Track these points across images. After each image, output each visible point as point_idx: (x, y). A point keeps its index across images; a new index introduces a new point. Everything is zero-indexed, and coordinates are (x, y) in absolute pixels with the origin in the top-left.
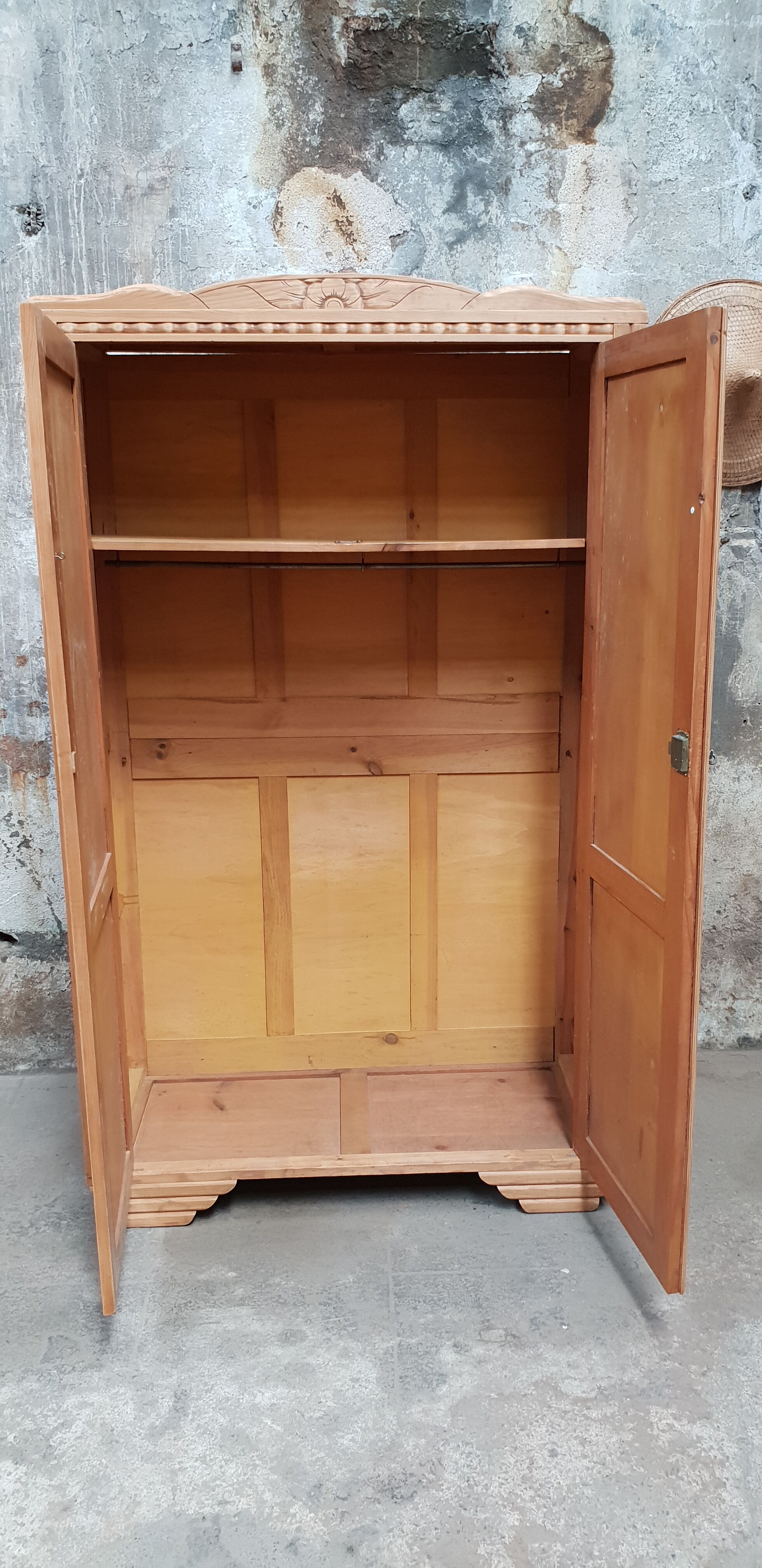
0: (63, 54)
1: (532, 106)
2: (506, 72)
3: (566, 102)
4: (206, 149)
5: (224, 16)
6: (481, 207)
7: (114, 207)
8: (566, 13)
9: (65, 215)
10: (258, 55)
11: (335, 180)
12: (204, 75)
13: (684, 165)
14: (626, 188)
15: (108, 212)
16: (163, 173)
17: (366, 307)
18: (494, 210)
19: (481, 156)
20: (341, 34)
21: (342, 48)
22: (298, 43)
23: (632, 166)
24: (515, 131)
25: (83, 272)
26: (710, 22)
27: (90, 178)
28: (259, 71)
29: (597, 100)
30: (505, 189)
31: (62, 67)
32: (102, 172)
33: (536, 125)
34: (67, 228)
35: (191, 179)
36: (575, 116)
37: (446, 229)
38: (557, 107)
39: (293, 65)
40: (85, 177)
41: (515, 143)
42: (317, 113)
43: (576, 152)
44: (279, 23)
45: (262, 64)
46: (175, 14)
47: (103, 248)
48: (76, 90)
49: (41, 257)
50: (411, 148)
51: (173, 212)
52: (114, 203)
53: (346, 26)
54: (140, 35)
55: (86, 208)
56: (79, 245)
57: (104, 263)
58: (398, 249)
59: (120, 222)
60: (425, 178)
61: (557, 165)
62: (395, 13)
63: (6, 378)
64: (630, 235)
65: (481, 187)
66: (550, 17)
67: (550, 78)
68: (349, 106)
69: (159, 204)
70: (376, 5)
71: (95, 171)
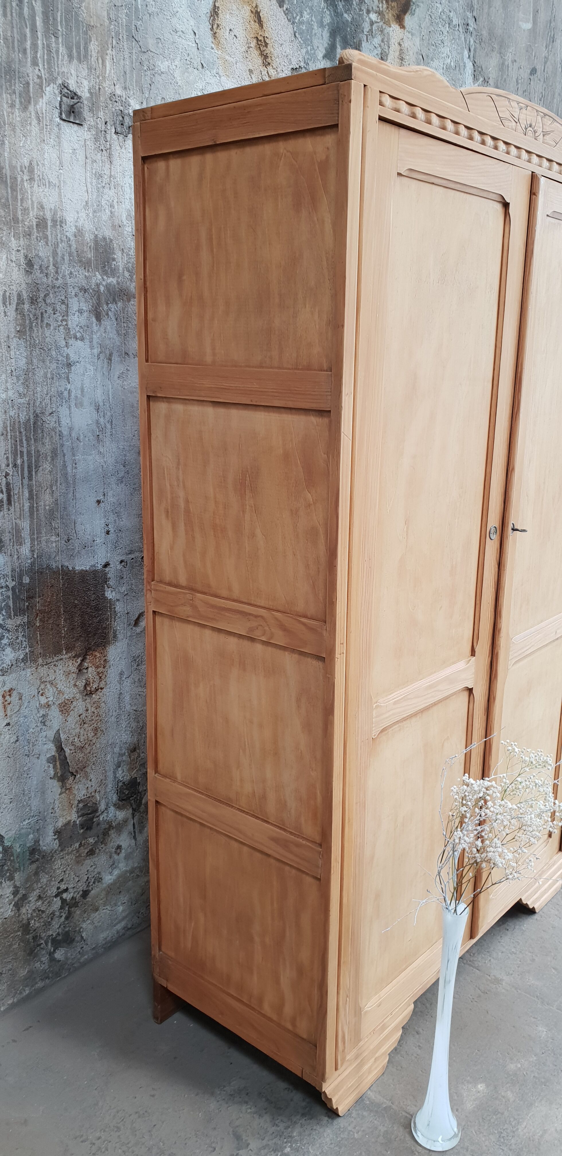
17: (544, 142)
19: (346, 12)
23: (421, 57)
30: (359, 45)
41: (365, 9)
43: (395, 32)
57: (59, 14)
60: (313, 18)
61: (386, 41)
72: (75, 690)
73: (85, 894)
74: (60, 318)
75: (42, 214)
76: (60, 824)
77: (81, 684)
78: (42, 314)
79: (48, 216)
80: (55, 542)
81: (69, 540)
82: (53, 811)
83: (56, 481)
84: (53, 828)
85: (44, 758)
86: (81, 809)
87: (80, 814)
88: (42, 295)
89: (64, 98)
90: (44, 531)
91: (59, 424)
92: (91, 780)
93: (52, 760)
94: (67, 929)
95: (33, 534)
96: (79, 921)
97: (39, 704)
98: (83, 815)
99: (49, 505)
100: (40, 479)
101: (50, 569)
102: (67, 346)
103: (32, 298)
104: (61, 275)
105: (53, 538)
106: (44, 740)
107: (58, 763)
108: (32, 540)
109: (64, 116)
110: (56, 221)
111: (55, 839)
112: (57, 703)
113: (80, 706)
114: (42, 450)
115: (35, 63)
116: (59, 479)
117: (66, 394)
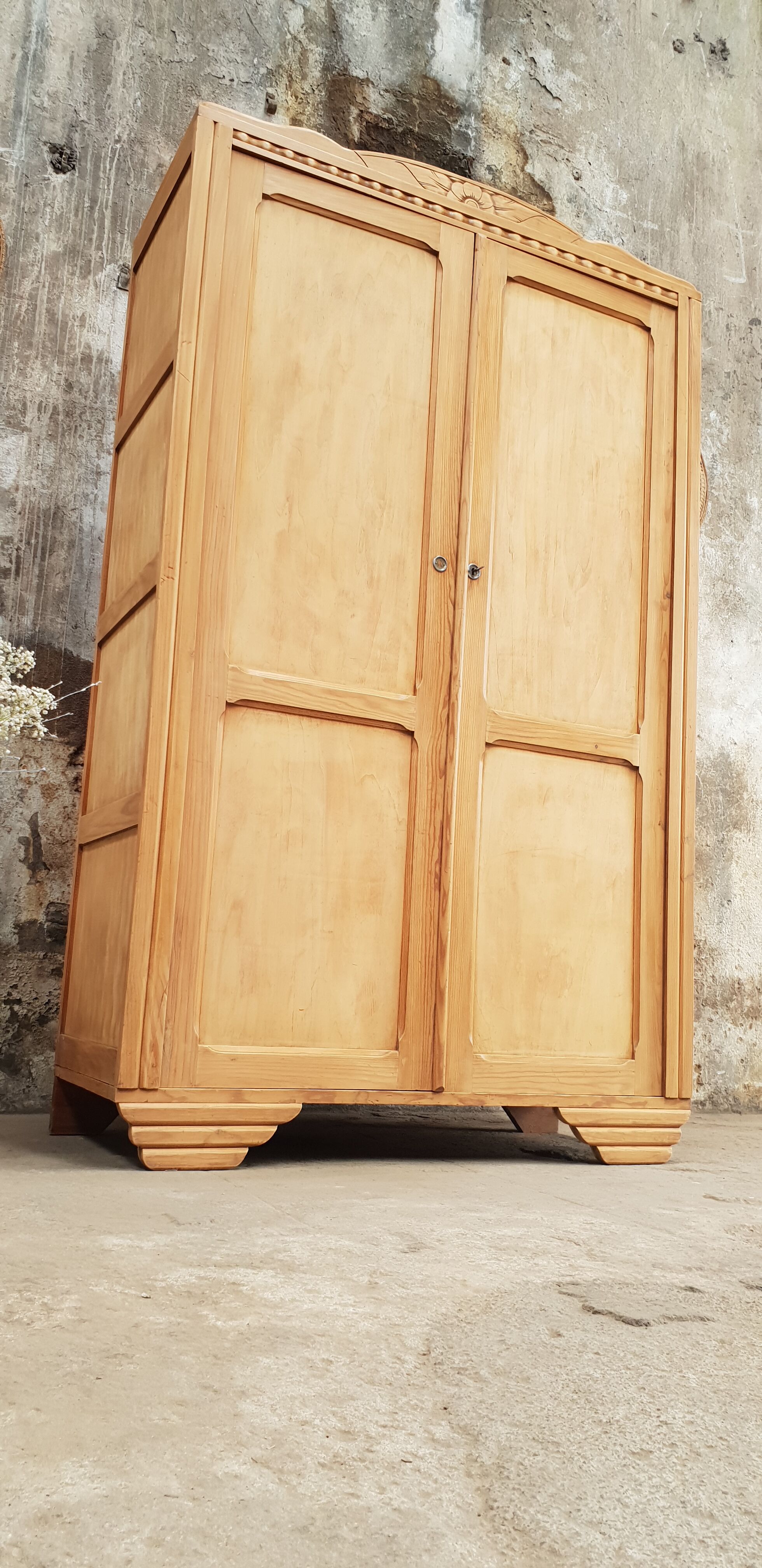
0: (118, 43)
5: (263, 71)
7: (145, 177)
8: (523, 170)
9: (97, 167)
10: (288, 109)
15: (139, 179)
17: (498, 215)
20: (356, 120)
21: (356, 130)
25: (106, 220)
26: (619, 213)
27: (126, 146)
28: (288, 121)
31: (114, 52)
32: (138, 145)
34: (96, 179)
40: (122, 143)
44: (308, 93)
45: (291, 117)
46: (221, 52)
47: (129, 207)
48: (124, 74)
49: (66, 193)
52: (146, 173)
53: (360, 116)
54: (190, 56)
55: (118, 169)
56: (107, 196)
57: (127, 219)
59: (148, 190)
62: (400, 122)
63: (9, 287)
66: (511, 168)
70: (386, 110)
71: (131, 142)
72: (62, 778)
73: (43, 1020)
74: (95, 434)
75: (88, 352)
76: (24, 917)
77: (72, 774)
78: (76, 426)
79: (95, 354)
80: (61, 623)
81: (76, 627)
82: (16, 898)
83: (70, 569)
84: (14, 919)
85: (14, 837)
86: (52, 914)
87: (49, 918)
88: (78, 412)
89: (123, 274)
90: (50, 610)
91: (81, 521)
92: (69, 885)
93: (24, 841)
94: (13, 1052)
95: (38, 609)
96: (29, 1050)
97: (19, 776)
98: (52, 921)
99: (59, 588)
100: (53, 563)
101: (51, 647)
102: (98, 457)
103: (68, 413)
104: (100, 400)
105: (59, 620)
106: (19, 816)
107: (31, 849)
108: (36, 614)
109: (120, 285)
110: (102, 360)
111: (15, 933)
112: (40, 783)
113: (66, 797)
114: (59, 538)
115: (99, 248)
116: (73, 568)
117: (92, 497)
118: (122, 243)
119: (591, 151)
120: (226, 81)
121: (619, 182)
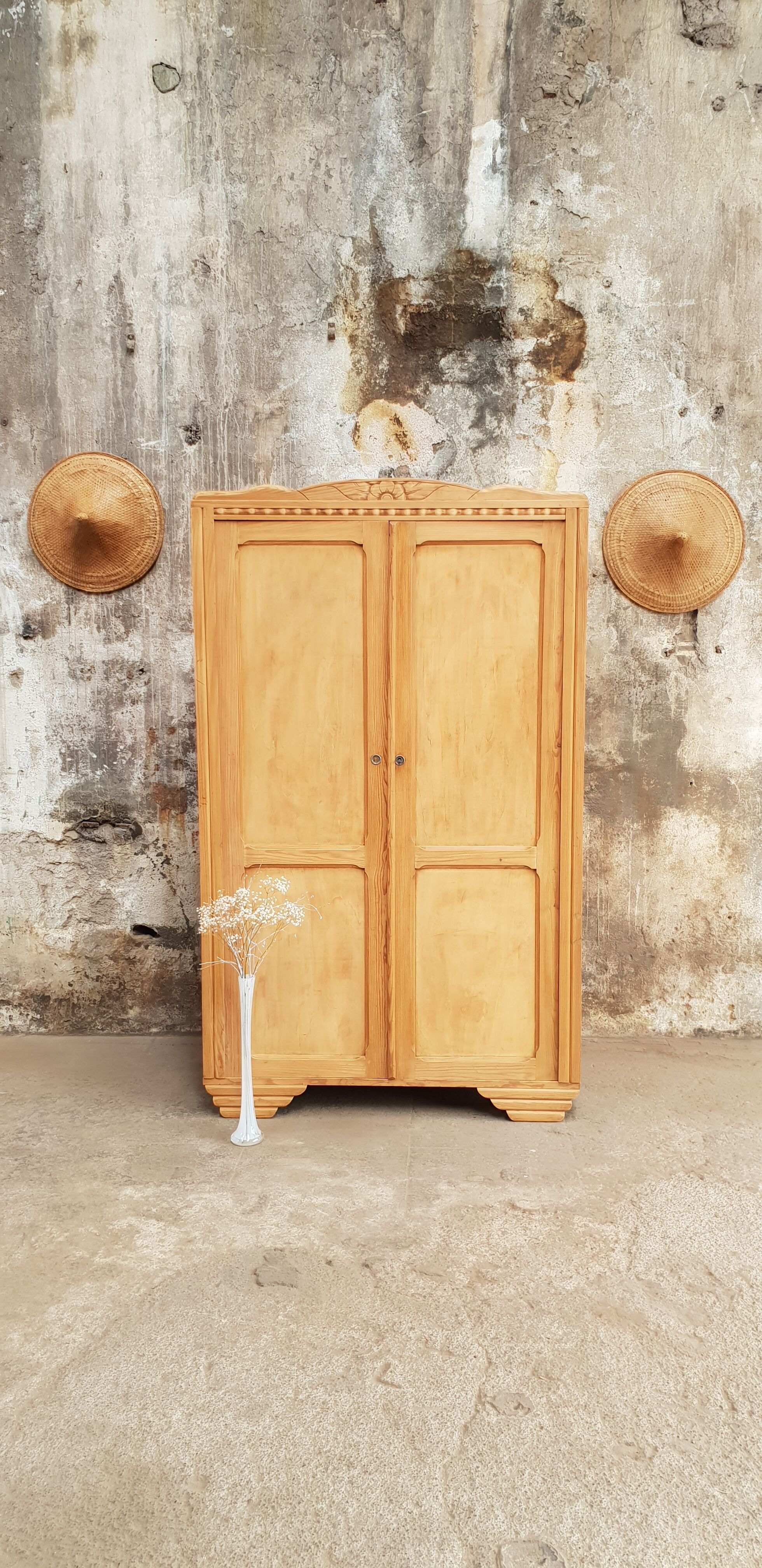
0: (219, 332)
1: (530, 358)
2: (513, 337)
3: (554, 355)
4: (310, 389)
5: (324, 306)
6: (495, 424)
7: (247, 427)
8: (553, 299)
9: (214, 432)
10: (346, 330)
11: (397, 408)
12: (310, 342)
13: (636, 394)
14: (596, 410)
16: (281, 405)
17: (407, 499)
18: (504, 425)
19: (496, 390)
20: (401, 315)
21: (402, 324)
22: (372, 321)
23: (600, 396)
24: (518, 374)
25: (225, 469)
26: (652, 304)
27: (232, 408)
28: (346, 339)
29: (575, 353)
30: (512, 411)
31: (217, 339)
32: (240, 404)
33: (533, 370)
34: (215, 440)
35: (299, 408)
36: (560, 364)
37: (471, 439)
38: (548, 358)
39: (369, 335)
40: (229, 407)
41: (519, 382)
42: (384, 365)
43: (561, 387)
44: (361, 310)
45: (348, 335)
46: (292, 306)
47: (239, 453)
48: (226, 353)
49: (197, 459)
50: (447, 386)
51: (286, 429)
52: (247, 424)
53: (405, 310)
54: (269, 319)
55: (228, 428)
56: (223, 450)
58: (437, 453)
59: (250, 436)
60: (457, 405)
61: (548, 396)
62: (437, 302)
63: (170, 538)
64: (599, 441)
65: (496, 411)
66: (542, 302)
67: (543, 340)
68: (406, 360)
69: (277, 424)
70: (425, 297)
71: (235, 404)
118: (237, 482)
119: (622, 254)
120: (298, 327)
121: (651, 273)
